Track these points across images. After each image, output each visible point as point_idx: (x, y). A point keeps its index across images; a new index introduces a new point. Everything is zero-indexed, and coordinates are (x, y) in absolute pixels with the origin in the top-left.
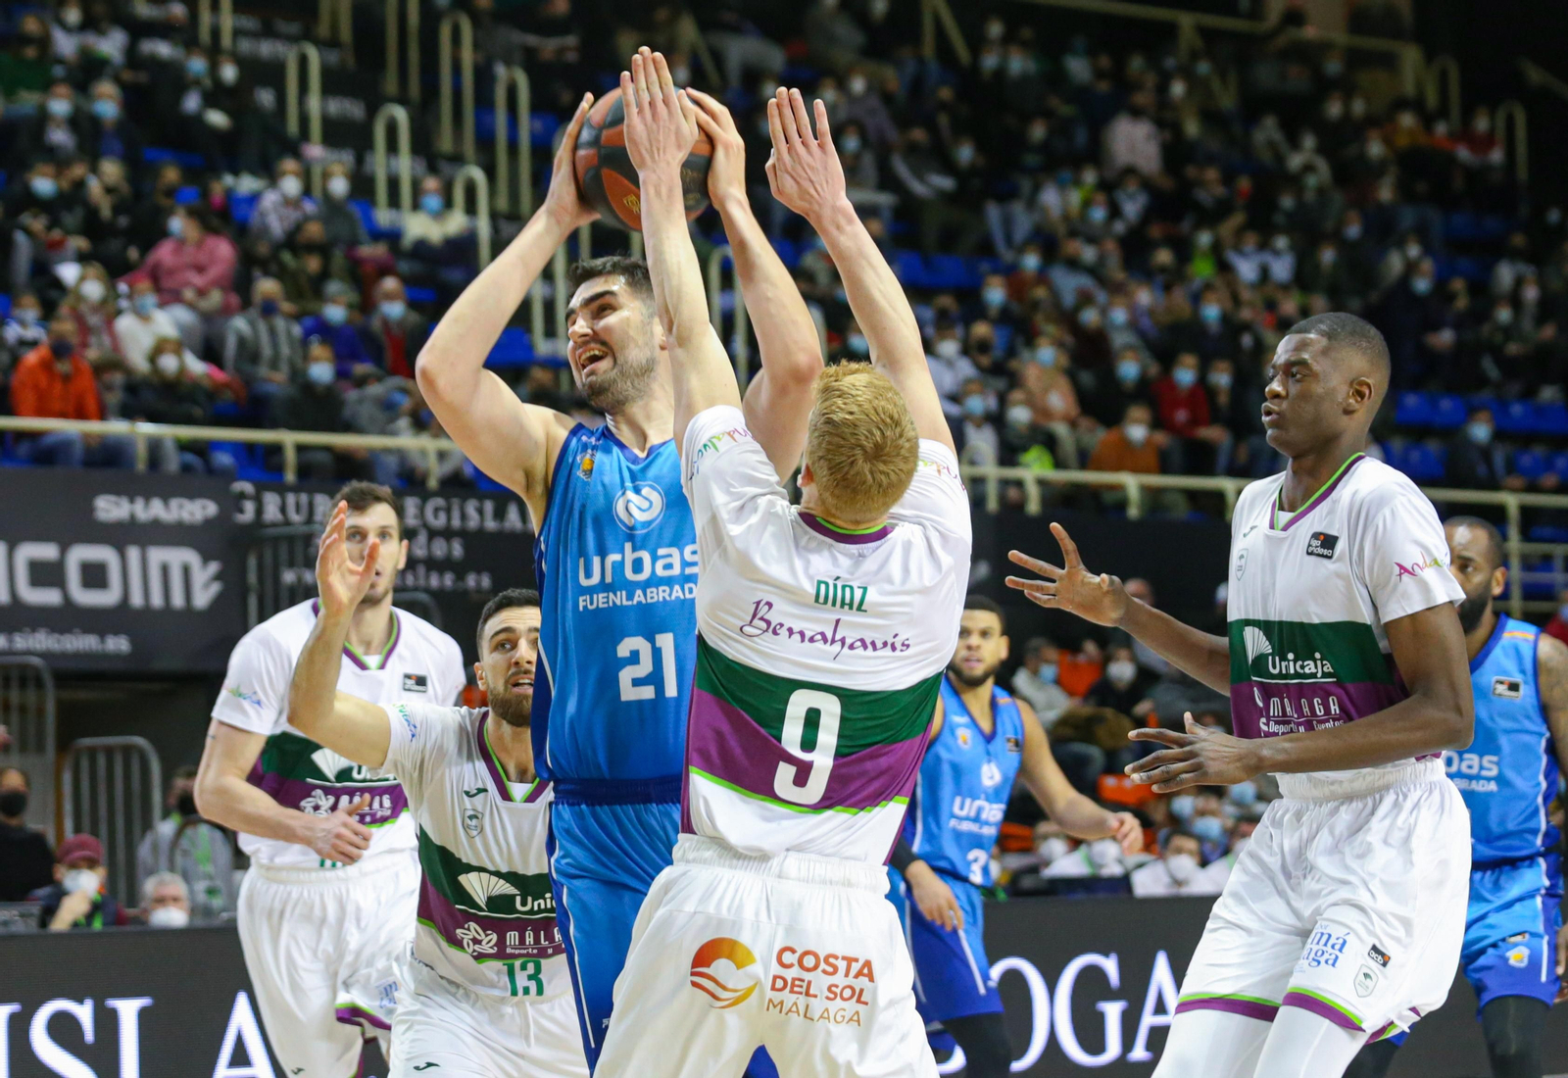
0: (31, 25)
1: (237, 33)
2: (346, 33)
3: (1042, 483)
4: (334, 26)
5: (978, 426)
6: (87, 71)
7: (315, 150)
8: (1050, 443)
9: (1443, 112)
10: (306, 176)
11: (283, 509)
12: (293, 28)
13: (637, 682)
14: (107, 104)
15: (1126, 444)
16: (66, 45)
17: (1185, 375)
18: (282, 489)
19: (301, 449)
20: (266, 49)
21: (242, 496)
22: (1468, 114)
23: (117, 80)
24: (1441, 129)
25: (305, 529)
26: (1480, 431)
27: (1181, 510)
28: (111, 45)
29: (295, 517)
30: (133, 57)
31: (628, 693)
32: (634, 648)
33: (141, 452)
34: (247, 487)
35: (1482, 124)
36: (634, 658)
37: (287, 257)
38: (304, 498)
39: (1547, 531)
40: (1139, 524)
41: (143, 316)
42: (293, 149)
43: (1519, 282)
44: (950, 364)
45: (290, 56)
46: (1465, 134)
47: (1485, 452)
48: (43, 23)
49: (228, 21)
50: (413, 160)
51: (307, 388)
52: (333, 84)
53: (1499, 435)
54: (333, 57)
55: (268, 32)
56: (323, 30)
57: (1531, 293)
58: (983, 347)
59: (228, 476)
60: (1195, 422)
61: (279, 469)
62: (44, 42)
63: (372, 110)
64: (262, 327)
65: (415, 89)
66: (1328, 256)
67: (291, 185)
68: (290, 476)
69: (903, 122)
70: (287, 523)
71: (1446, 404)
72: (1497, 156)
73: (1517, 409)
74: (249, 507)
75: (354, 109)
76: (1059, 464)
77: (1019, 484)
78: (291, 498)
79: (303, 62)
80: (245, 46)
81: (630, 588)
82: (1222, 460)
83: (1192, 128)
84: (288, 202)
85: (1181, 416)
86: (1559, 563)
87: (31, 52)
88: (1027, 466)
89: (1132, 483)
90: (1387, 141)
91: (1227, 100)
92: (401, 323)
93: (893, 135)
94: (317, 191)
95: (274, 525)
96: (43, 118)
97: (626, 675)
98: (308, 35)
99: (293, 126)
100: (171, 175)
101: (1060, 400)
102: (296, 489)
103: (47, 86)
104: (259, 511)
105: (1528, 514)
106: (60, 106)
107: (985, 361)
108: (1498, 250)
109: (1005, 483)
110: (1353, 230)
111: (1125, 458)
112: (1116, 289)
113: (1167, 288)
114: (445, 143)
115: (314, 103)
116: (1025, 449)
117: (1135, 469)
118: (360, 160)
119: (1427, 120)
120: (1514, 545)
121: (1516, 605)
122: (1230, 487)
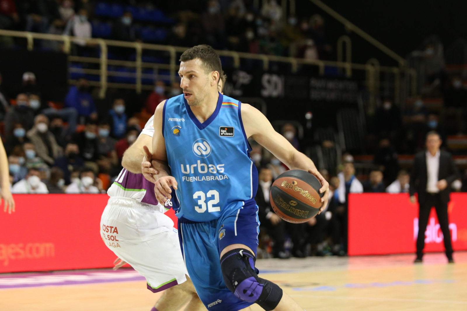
26: (127, 20)
39: (152, 58)
47: (127, 28)
53: (135, 21)
71: (115, 8)
73: (142, 11)
86: (156, 71)
120: (139, 63)
121: (139, 87)
122: (30, 36)
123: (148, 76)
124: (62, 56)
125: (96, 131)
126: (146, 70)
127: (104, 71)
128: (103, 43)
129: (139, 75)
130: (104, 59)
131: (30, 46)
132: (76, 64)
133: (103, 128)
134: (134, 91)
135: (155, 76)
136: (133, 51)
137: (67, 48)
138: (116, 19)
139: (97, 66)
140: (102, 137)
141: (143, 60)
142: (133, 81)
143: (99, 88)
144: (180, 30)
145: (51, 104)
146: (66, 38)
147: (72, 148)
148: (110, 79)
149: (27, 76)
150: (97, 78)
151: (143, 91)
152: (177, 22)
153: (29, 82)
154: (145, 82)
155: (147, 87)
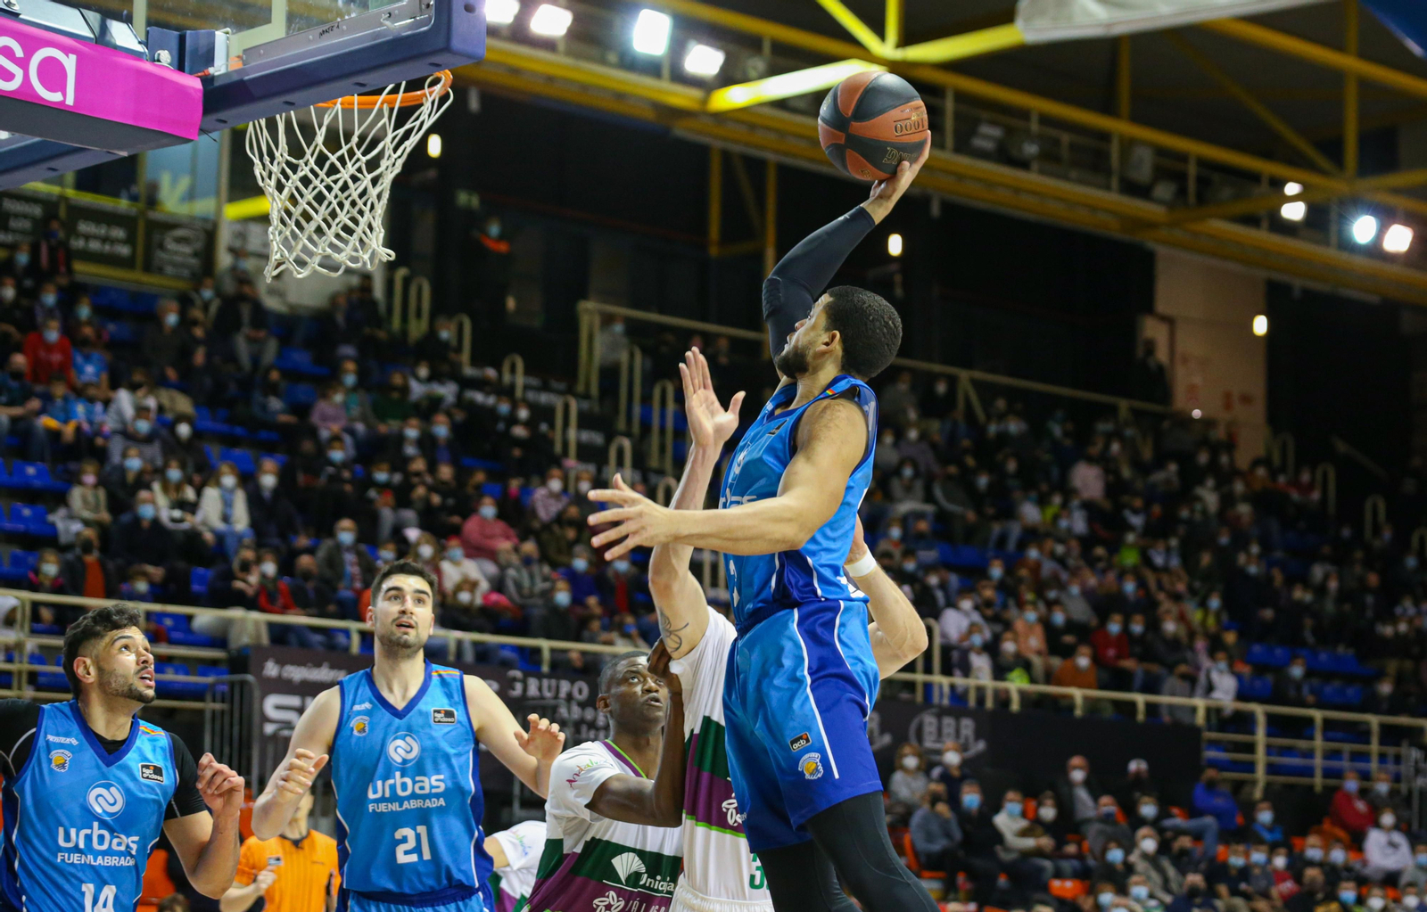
0: (397, 379)
1: (526, 388)
2: (594, 390)
3: (1022, 694)
4: (588, 385)
5: (979, 653)
6: (430, 408)
7: (571, 462)
8: (1027, 666)
9: (1283, 469)
10: (565, 480)
11: (540, 689)
12: (562, 386)
13: (407, 853)
14: (442, 430)
15: (1077, 669)
16: (417, 390)
17: (1114, 627)
18: (540, 676)
19: (553, 651)
20: (544, 398)
21: (515, 679)
22: (1298, 471)
23: (449, 414)
24: (1282, 479)
25: (553, 702)
26: (1297, 671)
27: (1109, 713)
28: (447, 391)
29: (548, 694)
30: (460, 402)
31: (402, 858)
32: (404, 834)
33: (452, 647)
34: (517, 674)
35: (1305, 477)
36: (404, 840)
37: (556, 528)
38: (553, 682)
39: (1340, 735)
40: (1083, 720)
41: (455, 563)
42: (557, 461)
43: (1326, 577)
44: (966, 614)
45: (558, 402)
46: (1295, 483)
47: (1298, 685)
48: (405, 378)
49: (520, 380)
50: (633, 472)
51: (555, 610)
52: (586, 422)
53: (1309, 674)
54: (585, 405)
55: (545, 388)
56: (580, 388)
57: (1333, 585)
58: (988, 603)
59: (507, 665)
60: (1119, 656)
61: (538, 663)
62: (405, 390)
63: (609, 438)
64: (525, 574)
65: (636, 429)
66: (1206, 559)
67: (555, 485)
68: (545, 668)
69: (944, 460)
70: (542, 698)
71: (1279, 652)
72: (1316, 495)
73: (1323, 657)
74: (519, 687)
75: (597, 438)
76: (1033, 681)
77: (1007, 692)
78: (545, 682)
79: (566, 408)
80: (531, 396)
81: (401, 800)
82: (1138, 681)
83: (1126, 472)
84: (555, 496)
85: (1111, 652)
86: (1346, 756)
87: (395, 395)
88: (1012, 681)
89: (1078, 694)
90: (1247, 485)
91: (1147, 453)
92: (625, 574)
93: (936, 469)
94: (571, 490)
95: (533, 699)
96: (400, 439)
97: (400, 849)
98: (570, 391)
99: (558, 448)
100: (480, 477)
101: (1035, 642)
102: (549, 676)
103: (404, 418)
104: (525, 689)
105: (1328, 723)
106: (412, 433)
107: (989, 612)
108: (1315, 557)
109: (997, 693)
110: (1224, 540)
111: (1077, 679)
112: (1074, 573)
113: (1104, 571)
114: (654, 462)
115: (572, 434)
116: (1010, 669)
117: (1080, 686)
118: (599, 471)
119: (1273, 474)
120: (1318, 743)
121: (1318, 781)
122: (1140, 699)
123: (1334, 764)
124: (1195, 731)
125: (1247, 855)
126: (1331, 755)
127: (1261, 757)
128: (1259, 710)
129: (1318, 762)
130: (1260, 736)
131: (1141, 717)
132: (1215, 744)
133: (1257, 850)
134: (1311, 788)
135: (1345, 764)
136: (1309, 721)
137: (1200, 718)
138: (1280, 669)
139: (1250, 748)
140: (1256, 865)
141: (1326, 739)
142: (1309, 772)
143: (1254, 783)
144: (1386, 688)
145: (1175, 811)
146: (1200, 703)
147: (1195, 879)
148: (1272, 769)
149: (1135, 766)
150: (1250, 767)
151: (1325, 788)
152: (1380, 675)
153: (1138, 774)
154: (1328, 773)
155: (1332, 782)
